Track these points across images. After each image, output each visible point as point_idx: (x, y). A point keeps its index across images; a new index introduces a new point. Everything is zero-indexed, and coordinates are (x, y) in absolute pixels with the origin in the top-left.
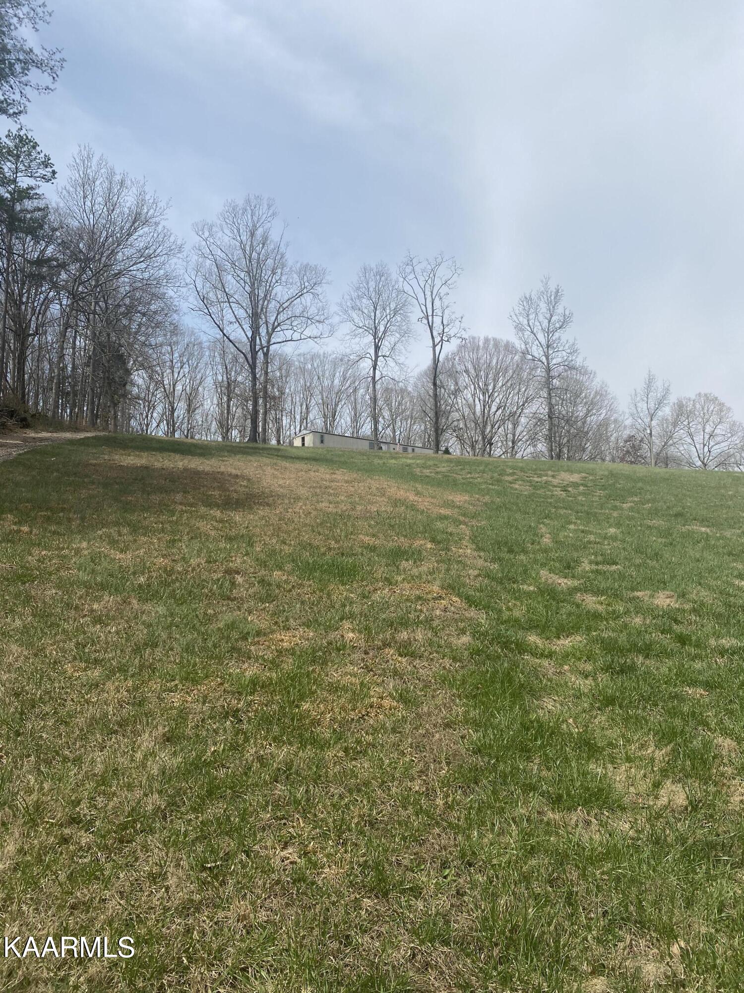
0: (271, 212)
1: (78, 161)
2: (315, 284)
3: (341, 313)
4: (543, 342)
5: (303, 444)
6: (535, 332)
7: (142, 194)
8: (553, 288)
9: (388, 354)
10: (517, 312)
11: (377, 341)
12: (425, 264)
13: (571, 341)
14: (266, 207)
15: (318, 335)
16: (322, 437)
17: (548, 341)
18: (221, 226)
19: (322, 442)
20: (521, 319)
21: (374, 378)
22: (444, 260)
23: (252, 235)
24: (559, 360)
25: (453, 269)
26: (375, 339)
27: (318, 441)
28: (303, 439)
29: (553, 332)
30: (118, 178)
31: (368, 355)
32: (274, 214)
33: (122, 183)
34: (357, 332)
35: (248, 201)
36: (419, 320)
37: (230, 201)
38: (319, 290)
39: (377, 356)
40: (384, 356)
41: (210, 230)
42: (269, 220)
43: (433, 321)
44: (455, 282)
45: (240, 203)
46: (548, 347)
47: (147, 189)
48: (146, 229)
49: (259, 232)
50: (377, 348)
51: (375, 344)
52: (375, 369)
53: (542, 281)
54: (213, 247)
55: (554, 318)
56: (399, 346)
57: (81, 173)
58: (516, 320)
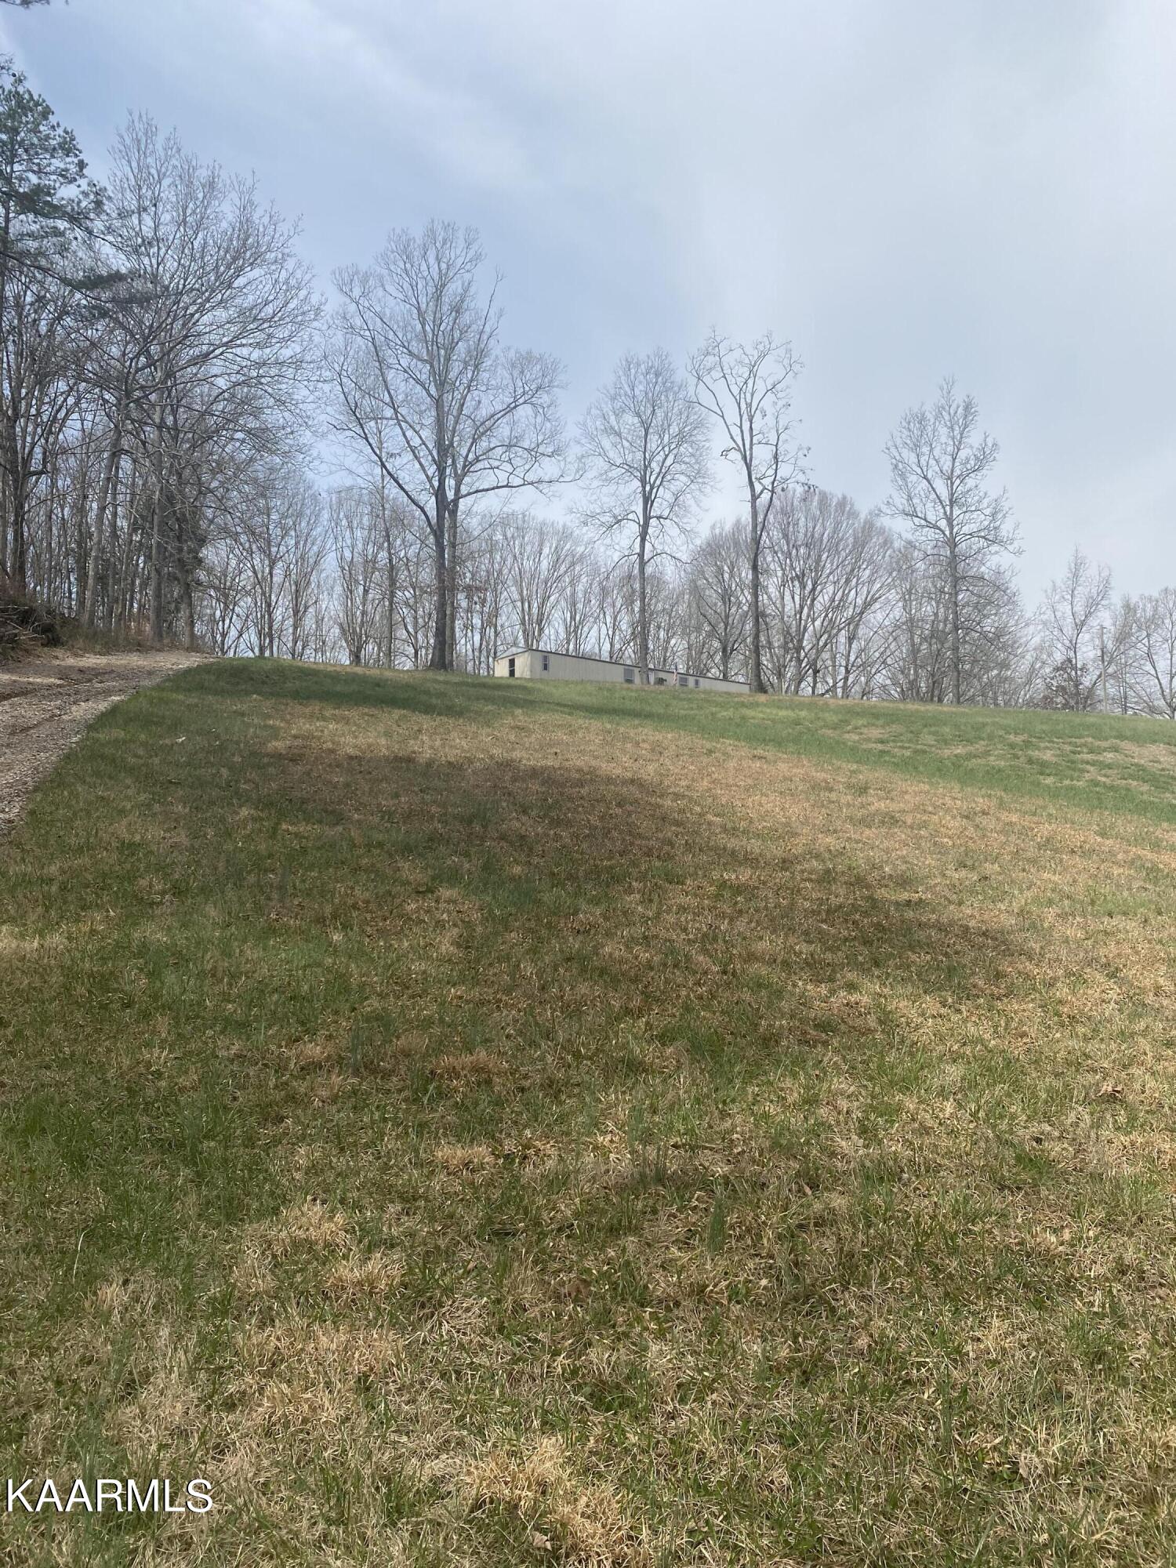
0: (471, 253)
1: (128, 141)
2: (539, 388)
3: (583, 441)
4: (944, 494)
5: (512, 673)
6: (929, 476)
7: (247, 207)
8: (959, 399)
9: (665, 514)
10: (899, 441)
11: (648, 488)
12: (737, 353)
13: (993, 495)
14: (462, 244)
15: (555, 476)
16: (545, 658)
17: (953, 494)
18: (381, 278)
19: (546, 667)
20: (905, 453)
21: (641, 555)
22: (773, 346)
23: (438, 297)
24: (973, 527)
25: (786, 362)
26: (644, 488)
27: (539, 666)
28: (512, 663)
29: (962, 478)
30: (203, 174)
31: (631, 516)
32: (478, 257)
33: (211, 185)
34: (610, 475)
35: (431, 233)
36: (725, 453)
37: (398, 231)
38: (544, 398)
39: (647, 518)
40: (659, 518)
41: (364, 281)
42: (467, 268)
43: (751, 454)
44: (788, 387)
45: (418, 233)
46: (952, 503)
47: (256, 198)
48: (257, 272)
49: (454, 288)
50: (648, 501)
51: (644, 495)
52: (643, 540)
53: (942, 389)
54: (368, 315)
55: (962, 454)
56: (688, 499)
57: (134, 164)
58: (897, 454)
